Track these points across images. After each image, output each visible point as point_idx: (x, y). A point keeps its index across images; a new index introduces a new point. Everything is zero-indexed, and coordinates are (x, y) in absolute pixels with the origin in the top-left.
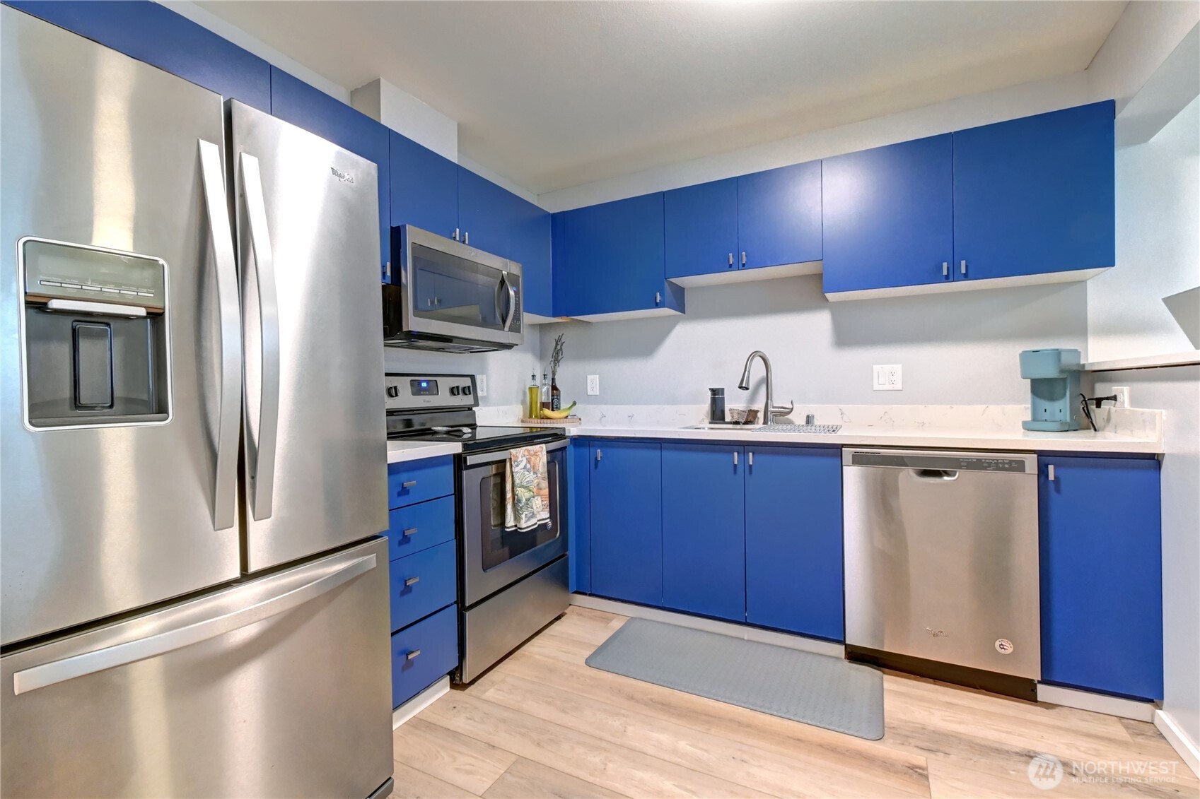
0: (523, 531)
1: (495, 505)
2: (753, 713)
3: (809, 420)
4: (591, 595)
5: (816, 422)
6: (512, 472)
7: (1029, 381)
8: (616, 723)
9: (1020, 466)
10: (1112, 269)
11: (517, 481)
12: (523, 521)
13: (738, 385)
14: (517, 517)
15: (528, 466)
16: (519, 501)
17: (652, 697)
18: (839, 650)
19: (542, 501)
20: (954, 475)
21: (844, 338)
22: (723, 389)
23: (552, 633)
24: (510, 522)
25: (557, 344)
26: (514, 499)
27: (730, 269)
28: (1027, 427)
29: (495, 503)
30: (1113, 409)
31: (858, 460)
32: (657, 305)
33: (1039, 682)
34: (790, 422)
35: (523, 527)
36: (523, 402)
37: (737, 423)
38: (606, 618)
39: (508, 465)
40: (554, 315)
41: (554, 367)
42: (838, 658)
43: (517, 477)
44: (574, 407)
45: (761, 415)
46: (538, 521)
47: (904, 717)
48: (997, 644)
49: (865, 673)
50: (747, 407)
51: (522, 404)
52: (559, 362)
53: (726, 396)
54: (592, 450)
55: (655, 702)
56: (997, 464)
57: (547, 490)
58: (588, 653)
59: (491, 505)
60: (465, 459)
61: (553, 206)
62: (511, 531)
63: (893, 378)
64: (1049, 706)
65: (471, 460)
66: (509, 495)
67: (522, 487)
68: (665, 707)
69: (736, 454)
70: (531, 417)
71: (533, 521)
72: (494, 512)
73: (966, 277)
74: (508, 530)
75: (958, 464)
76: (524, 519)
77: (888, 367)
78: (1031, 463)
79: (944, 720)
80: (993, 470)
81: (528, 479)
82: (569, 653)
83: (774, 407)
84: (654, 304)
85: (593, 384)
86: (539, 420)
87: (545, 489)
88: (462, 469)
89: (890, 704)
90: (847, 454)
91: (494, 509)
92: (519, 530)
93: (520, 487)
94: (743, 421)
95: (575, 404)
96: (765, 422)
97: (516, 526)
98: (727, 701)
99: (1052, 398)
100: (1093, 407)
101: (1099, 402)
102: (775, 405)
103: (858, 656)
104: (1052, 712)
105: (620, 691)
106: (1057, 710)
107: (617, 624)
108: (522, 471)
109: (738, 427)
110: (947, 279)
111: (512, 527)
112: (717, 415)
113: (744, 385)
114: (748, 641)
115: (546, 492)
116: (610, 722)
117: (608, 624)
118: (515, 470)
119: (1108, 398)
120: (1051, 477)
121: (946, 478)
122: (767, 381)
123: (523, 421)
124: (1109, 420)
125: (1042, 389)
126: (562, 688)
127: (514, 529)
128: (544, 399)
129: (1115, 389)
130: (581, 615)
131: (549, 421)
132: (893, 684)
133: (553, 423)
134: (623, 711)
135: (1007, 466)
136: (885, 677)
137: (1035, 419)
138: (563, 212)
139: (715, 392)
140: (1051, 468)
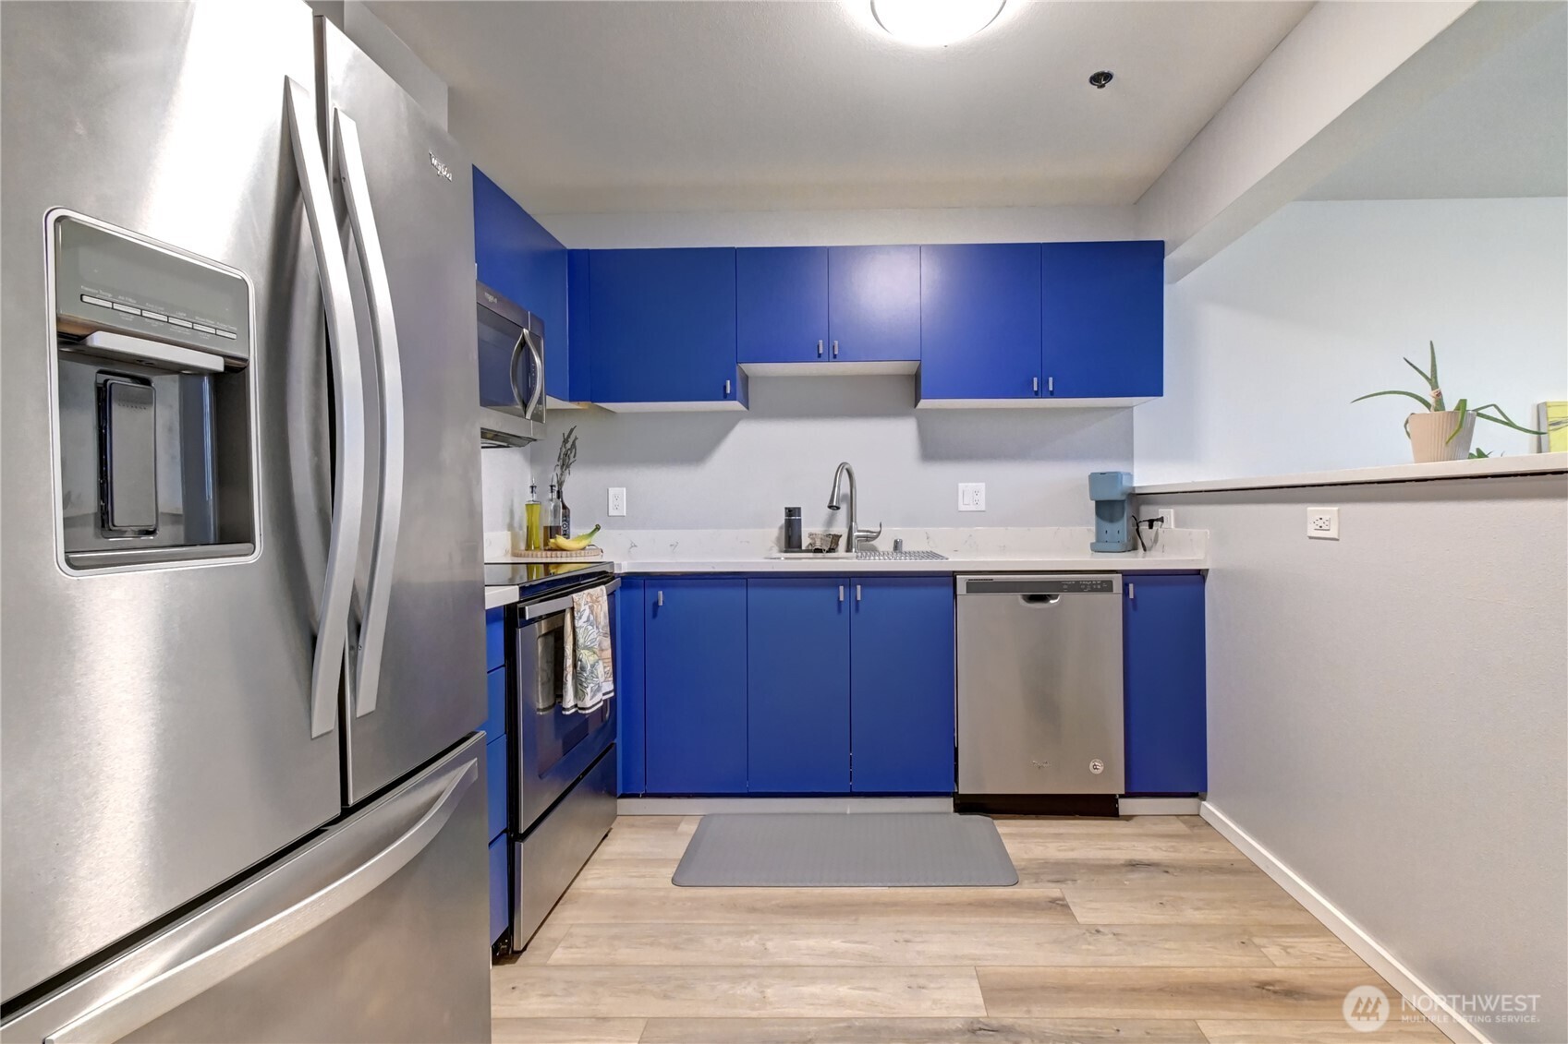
0: (587, 712)
1: (545, 679)
2: (893, 890)
3: (897, 546)
4: (646, 795)
5: (905, 548)
6: (574, 628)
7: (1094, 502)
8: (751, 943)
9: (1107, 587)
10: (1160, 398)
11: (581, 641)
12: (588, 698)
13: (827, 503)
14: (579, 693)
15: (592, 618)
16: (583, 669)
17: (778, 902)
18: (948, 804)
19: (605, 667)
20: (1056, 598)
21: (932, 450)
22: (799, 509)
23: (605, 857)
24: (569, 700)
25: (565, 441)
26: (575, 666)
27: (819, 359)
28: (1096, 548)
29: (545, 674)
30: (1160, 531)
31: (973, 588)
32: (725, 397)
33: (1121, 796)
34: (874, 550)
35: (588, 706)
36: (511, 527)
37: (818, 551)
38: (670, 823)
39: (568, 617)
40: (572, 399)
41: (561, 475)
42: (947, 813)
43: (580, 632)
44: (598, 533)
45: (843, 542)
46: (604, 694)
47: (1026, 857)
48: (1092, 764)
49: (976, 822)
50: (826, 531)
51: (509, 530)
52: (568, 466)
53: (803, 517)
54: (649, 592)
55: (782, 908)
56: (1092, 585)
57: (610, 651)
58: (670, 871)
59: (539, 679)
60: (523, 610)
61: (573, 239)
62: (571, 714)
63: (976, 498)
64: (1129, 818)
65: (531, 611)
66: (569, 662)
67: (586, 648)
68: (795, 909)
69: (841, 588)
70: (528, 547)
71: (599, 697)
72: (543, 688)
73: (1052, 395)
74: (567, 713)
75: (1060, 587)
76: (589, 695)
77: (972, 485)
78: (1117, 581)
79: (1059, 850)
80: (1089, 591)
81: (592, 637)
82: (644, 876)
83: (859, 531)
84: (722, 395)
85: (618, 501)
86: (544, 553)
87: (607, 650)
88: (517, 626)
89: (1012, 847)
90: (962, 581)
91: (543, 684)
92: (580, 711)
93: (583, 649)
94: (827, 549)
95: (598, 528)
96: (849, 549)
97: (576, 706)
98: (862, 885)
99: (1111, 520)
100: (1144, 527)
101: (1151, 523)
102: (859, 529)
103: (967, 805)
104: (1132, 822)
105: (735, 905)
106: (1135, 819)
107: (689, 828)
108: (585, 625)
109: (820, 555)
110: (1037, 395)
111: (572, 707)
112: (791, 540)
113: (835, 504)
114: (852, 814)
115: (608, 653)
116: (742, 944)
117: (677, 829)
118: (578, 623)
119: (1157, 520)
120: (1131, 596)
121: (1052, 602)
122: (851, 500)
123: (515, 555)
124: (1156, 541)
125: (1106, 510)
126: (659, 922)
127: (573, 710)
128: (549, 521)
129: (1162, 512)
130: (633, 826)
131: (564, 553)
132: (1007, 828)
133: (571, 556)
134: (752, 928)
135: (1099, 587)
136: (996, 822)
137: (1098, 540)
138: (588, 250)
139: (792, 512)
140: (1131, 586)
